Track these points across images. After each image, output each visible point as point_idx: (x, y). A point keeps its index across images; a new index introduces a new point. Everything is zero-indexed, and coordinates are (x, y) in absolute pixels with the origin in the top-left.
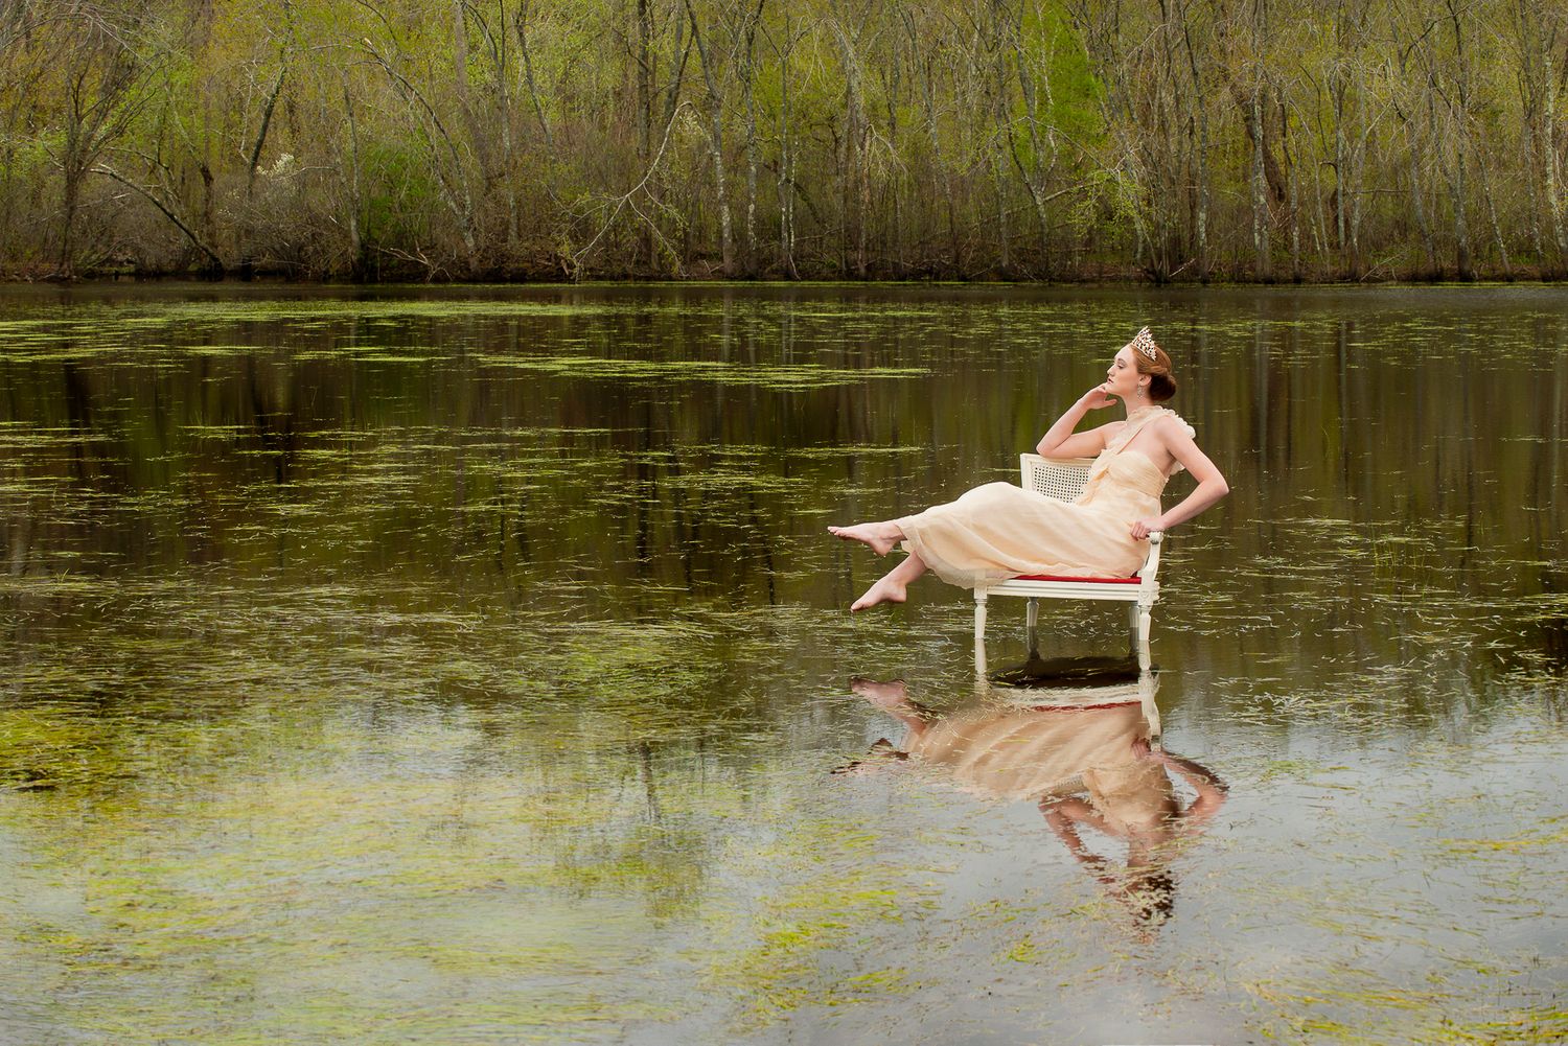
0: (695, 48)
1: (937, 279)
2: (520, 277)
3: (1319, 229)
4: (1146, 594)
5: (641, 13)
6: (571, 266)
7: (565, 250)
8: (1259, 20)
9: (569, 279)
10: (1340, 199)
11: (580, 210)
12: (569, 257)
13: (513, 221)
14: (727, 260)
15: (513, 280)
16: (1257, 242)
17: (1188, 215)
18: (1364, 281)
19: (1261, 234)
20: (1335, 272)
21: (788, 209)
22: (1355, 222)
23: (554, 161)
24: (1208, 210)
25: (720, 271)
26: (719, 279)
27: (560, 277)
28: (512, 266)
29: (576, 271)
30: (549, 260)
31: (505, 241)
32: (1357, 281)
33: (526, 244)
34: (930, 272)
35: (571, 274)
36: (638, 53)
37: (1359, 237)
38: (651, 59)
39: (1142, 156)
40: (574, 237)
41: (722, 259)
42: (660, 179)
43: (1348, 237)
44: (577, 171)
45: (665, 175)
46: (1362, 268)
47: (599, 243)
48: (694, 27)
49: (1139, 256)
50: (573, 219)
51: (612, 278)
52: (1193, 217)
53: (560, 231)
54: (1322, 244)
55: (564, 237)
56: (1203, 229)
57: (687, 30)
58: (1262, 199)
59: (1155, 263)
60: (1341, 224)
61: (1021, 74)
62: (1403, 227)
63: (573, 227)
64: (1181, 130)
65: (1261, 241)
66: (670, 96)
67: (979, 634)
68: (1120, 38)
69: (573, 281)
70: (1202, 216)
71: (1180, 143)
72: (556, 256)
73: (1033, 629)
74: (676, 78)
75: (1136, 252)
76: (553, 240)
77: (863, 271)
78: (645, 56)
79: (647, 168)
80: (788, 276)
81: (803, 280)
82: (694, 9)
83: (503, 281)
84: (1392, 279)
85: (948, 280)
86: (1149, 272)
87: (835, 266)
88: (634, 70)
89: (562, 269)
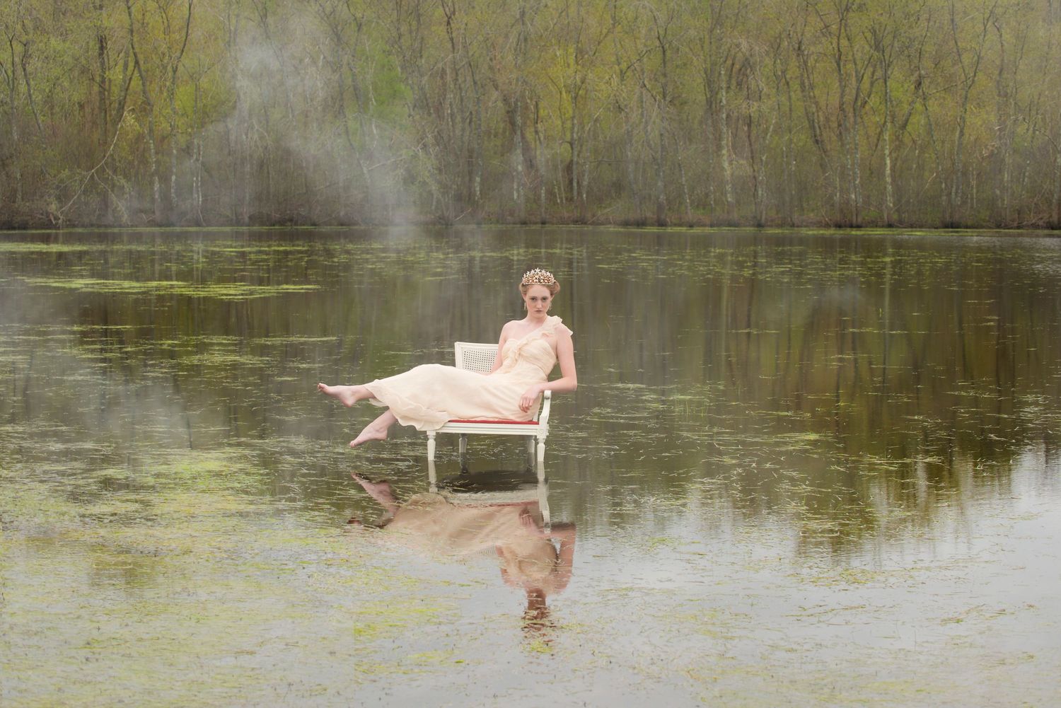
0: (136, 74)
1: (296, 224)
2: (24, 226)
3: (559, 188)
4: (541, 431)
5: (101, 54)
6: (56, 218)
7: (53, 207)
8: (521, 49)
9: (56, 227)
10: (574, 167)
11: (62, 181)
12: (55, 213)
13: (19, 189)
14: (158, 213)
15: (19, 228)
16: (515, 197)
17: (467, 179)
18: (591, 224)
19: (518, 191)
20: (569, 217)
21: (197, 179)
22: (585, 183)
23: (45, 149)
24: (482, 175)
25: (152, 221)
26: (152, 226)
27: (49, 225)
28: (19, 219)
29: (60, 221)
30: (42, 214)
31: (14, 202)
32: (585, 223)
33: (27, 204)
34: (291, 220)
35: (57, 224)
36: (98, 79)
37: (588, 193)
38: (107, 83)
39: (436, 140)
40: (59, 198)
41: (154, 212)
42: (114, 160)
43: (579, 194)
44: (60, 155)
45: (116, 157)
46: (589, 215)
47: (74, 203)
48: (137, 63)
49: (433, 207)
50: (58, 187)
51: (83, 226)
52: (471, 180)
53: (49, 196)
54: (561, 199)
55: (52, 199)
56: (478, 189)
57: (131, 65)
58: (520, 168)
59: (445, 212)
60: (575, 184)
61: (354, 86)
62: (619, 187)
63: (57, 192)
64: (463, 120)
65: (518, 196)
66: (120, 104)
67: (431, 456)
68: (423, 61)
69: (59, 228)
70: (478, 179)
71: (463, 130)
72: (47, 213)
73: (464, 455)
74: (123, 94)
75: (432, 205)
76: (46, 201)
77: (247, 220)
78: (103, 81)
79: (105, 151)
80: (198, 224)
81: (207, 226)
82: (137, 50)
83: (14, 228)
84: (610, 223)
85: (304, 225)
86: (440, 218)
87: (228, 216)
88: (96, 88)
89: (51, 220)
